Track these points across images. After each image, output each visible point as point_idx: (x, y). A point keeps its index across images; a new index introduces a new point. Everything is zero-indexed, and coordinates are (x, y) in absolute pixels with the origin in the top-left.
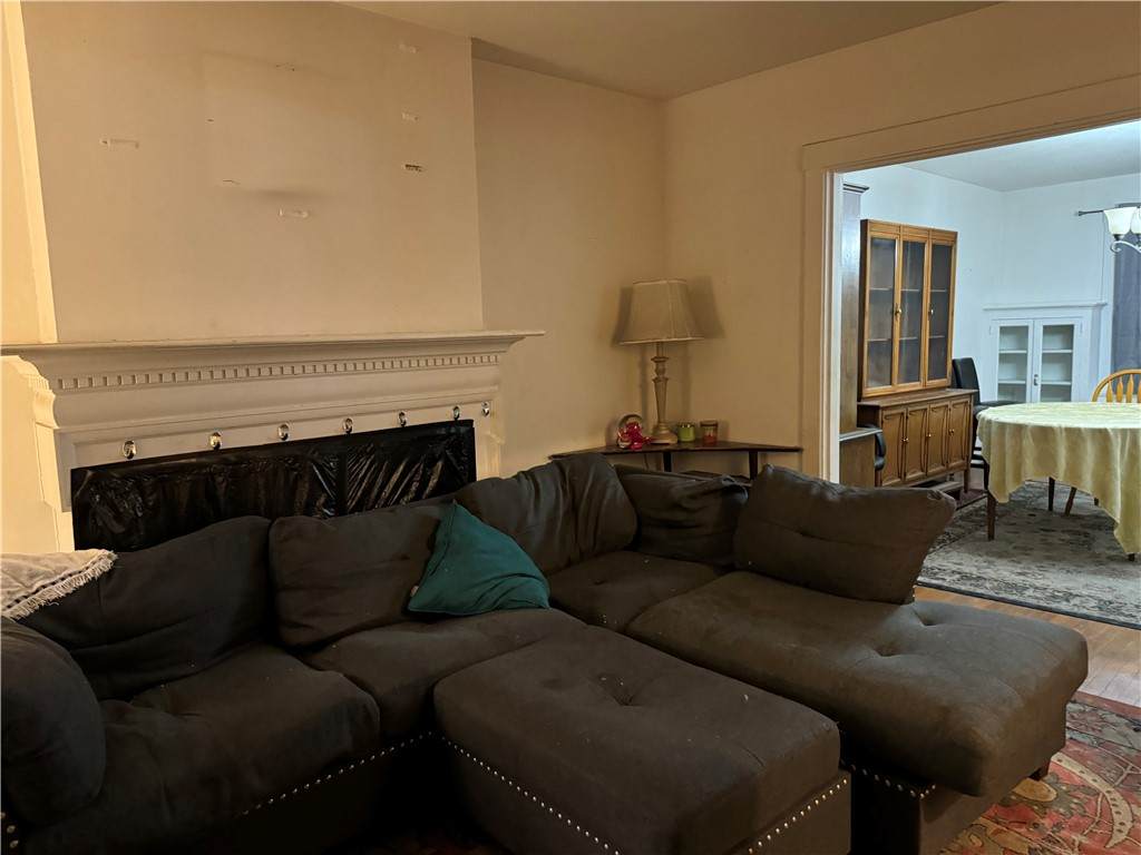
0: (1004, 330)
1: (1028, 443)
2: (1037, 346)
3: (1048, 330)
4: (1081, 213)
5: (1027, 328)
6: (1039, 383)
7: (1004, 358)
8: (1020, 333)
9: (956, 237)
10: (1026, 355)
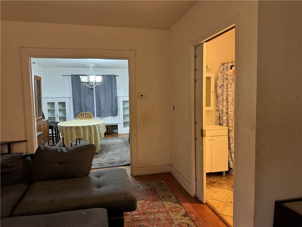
0: (48, 103)
1: (74, 131)
2: (57, 107)
3: (59, 103)
4: (64, 75)
5: (54, 103)
6: (58, 116)
7: (49, 110)
8: (53, 104)
9: (41, 78)
10: (55, 109)
